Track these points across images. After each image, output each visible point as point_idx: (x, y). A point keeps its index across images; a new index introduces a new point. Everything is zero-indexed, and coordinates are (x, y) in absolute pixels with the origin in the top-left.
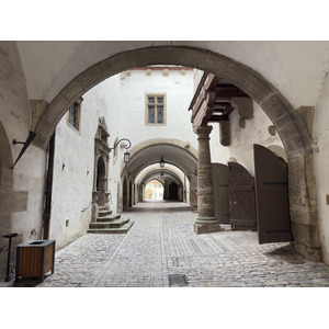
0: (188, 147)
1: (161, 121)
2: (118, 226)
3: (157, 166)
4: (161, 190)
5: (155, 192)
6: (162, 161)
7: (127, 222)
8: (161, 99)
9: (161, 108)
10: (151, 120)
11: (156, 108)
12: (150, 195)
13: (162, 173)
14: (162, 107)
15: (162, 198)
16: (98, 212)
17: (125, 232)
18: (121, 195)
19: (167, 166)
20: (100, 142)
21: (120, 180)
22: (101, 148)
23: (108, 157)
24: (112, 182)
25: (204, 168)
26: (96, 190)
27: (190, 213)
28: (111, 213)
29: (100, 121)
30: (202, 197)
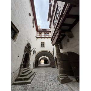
1: (44, 47)
3: (43, 57)
4: (44, 61)
5: (43, 62)
6: (44, 56)
7: (33, 74)
8: (44, 43)
9: (44, 44)
10: (42, 47)
11: (43, 44)
13: (44, 58)
15: (44, 63)
16: (22, 71)
18: (35, 63)
19: (45, 57)
20: (27, 48)
21: (34, 60)
22: (28, 50)
23: (30, 53)
24: (32, 60)
25: (59, 54)
26: (23, 63)
27: (51, 68)
28: (29, 70)
29: (28, 43)
30: (60, 65)
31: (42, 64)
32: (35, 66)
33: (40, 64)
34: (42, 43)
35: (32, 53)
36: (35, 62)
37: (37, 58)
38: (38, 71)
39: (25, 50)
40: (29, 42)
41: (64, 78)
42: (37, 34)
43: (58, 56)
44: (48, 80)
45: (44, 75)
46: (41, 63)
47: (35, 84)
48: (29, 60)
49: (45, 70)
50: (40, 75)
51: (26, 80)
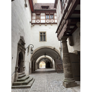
0: (54, 48)
1: (45, 40)
2: (27, 84)
3: (43, 56)
4: (45, 64)
5: (43, 65)
6: (45, 55)
7: (31, 80)
8: (45, 33)
12: (41, 66)
13: (45, 58)
14: (45, 36)
15: (45, 67)
16: (18, 76)
17: (30, 87)
19: (47, 56)
20: (20, 45)
21: (30, 61)
22: (21, 48)
23: (25, 52)
24: (27, 62)
25: (66, 55)
26: (17, 66)
27: (56, 73)
28: (25, 76)
29: (21, 37)
30: (66, 68)
31: (42, 68)
32: (31, 71)
33: (38, 68)
34: (41, 33)
35: (26, 51)
36: (31, 64)
37: (34, 59)
38: (37, 77)
39: (18, 47)
40: (22, 35)
41: (70, 82)
42: (32, 16)
43: (65, 57)
44: (51, 86)
45: (46, 81)
46: (40, 68)
47: (36, 88)
48: (24, 61)
49: (47, 76)
50: (40, 81)
51: (25, 85)
